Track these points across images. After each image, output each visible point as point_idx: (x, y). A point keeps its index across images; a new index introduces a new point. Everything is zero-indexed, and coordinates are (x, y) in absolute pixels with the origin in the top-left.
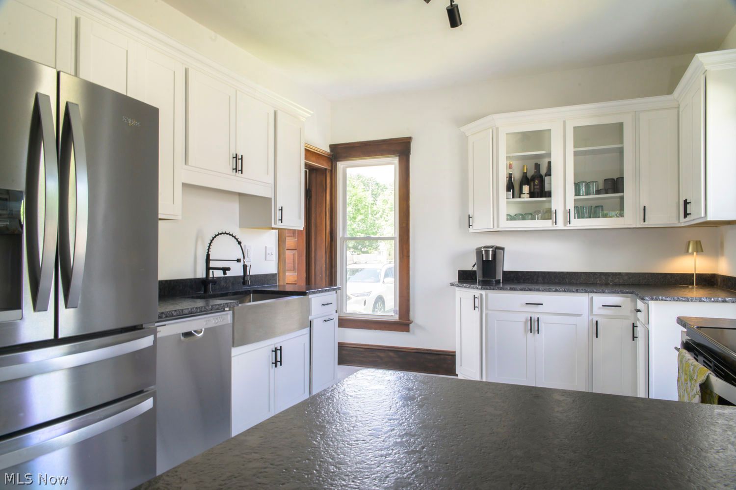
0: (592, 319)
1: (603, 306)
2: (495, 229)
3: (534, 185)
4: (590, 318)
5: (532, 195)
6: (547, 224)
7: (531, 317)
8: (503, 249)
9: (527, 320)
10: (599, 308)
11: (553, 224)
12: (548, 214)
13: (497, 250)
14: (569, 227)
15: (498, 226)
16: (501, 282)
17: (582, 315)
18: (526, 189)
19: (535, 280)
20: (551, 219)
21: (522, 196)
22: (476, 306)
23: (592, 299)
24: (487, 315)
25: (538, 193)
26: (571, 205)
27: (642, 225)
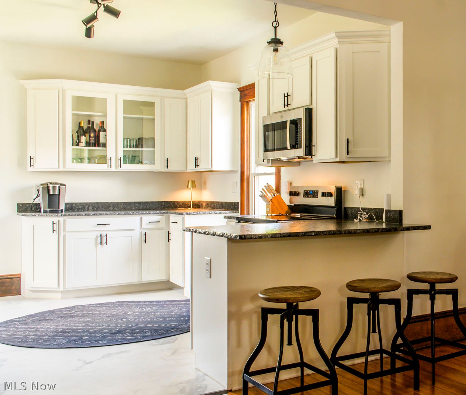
0: (142, 232)
1: (149, 222)
2: (61, 169)
3: (90, 136)
4: (140, 231)
5: (88, 144)
6: (103, 167)
7: (101, 234)
8: (65, 185)
9: (97, 237)
10: (147, 224)
11: (108, 167)
12: (103, 159)
13: (61, 186)
14: (119, 169)
15: (64, 167)
16: (64, 211)
17: (135, 229)
18: (83, 139)
19: (86, 209)
20: (106, 163)
21: (80, 144)
22: (54, 230)
23: (141, 218)
24: (65, 236)
25: (93, 143)
26: (121, 155)
27: (166, 170)
